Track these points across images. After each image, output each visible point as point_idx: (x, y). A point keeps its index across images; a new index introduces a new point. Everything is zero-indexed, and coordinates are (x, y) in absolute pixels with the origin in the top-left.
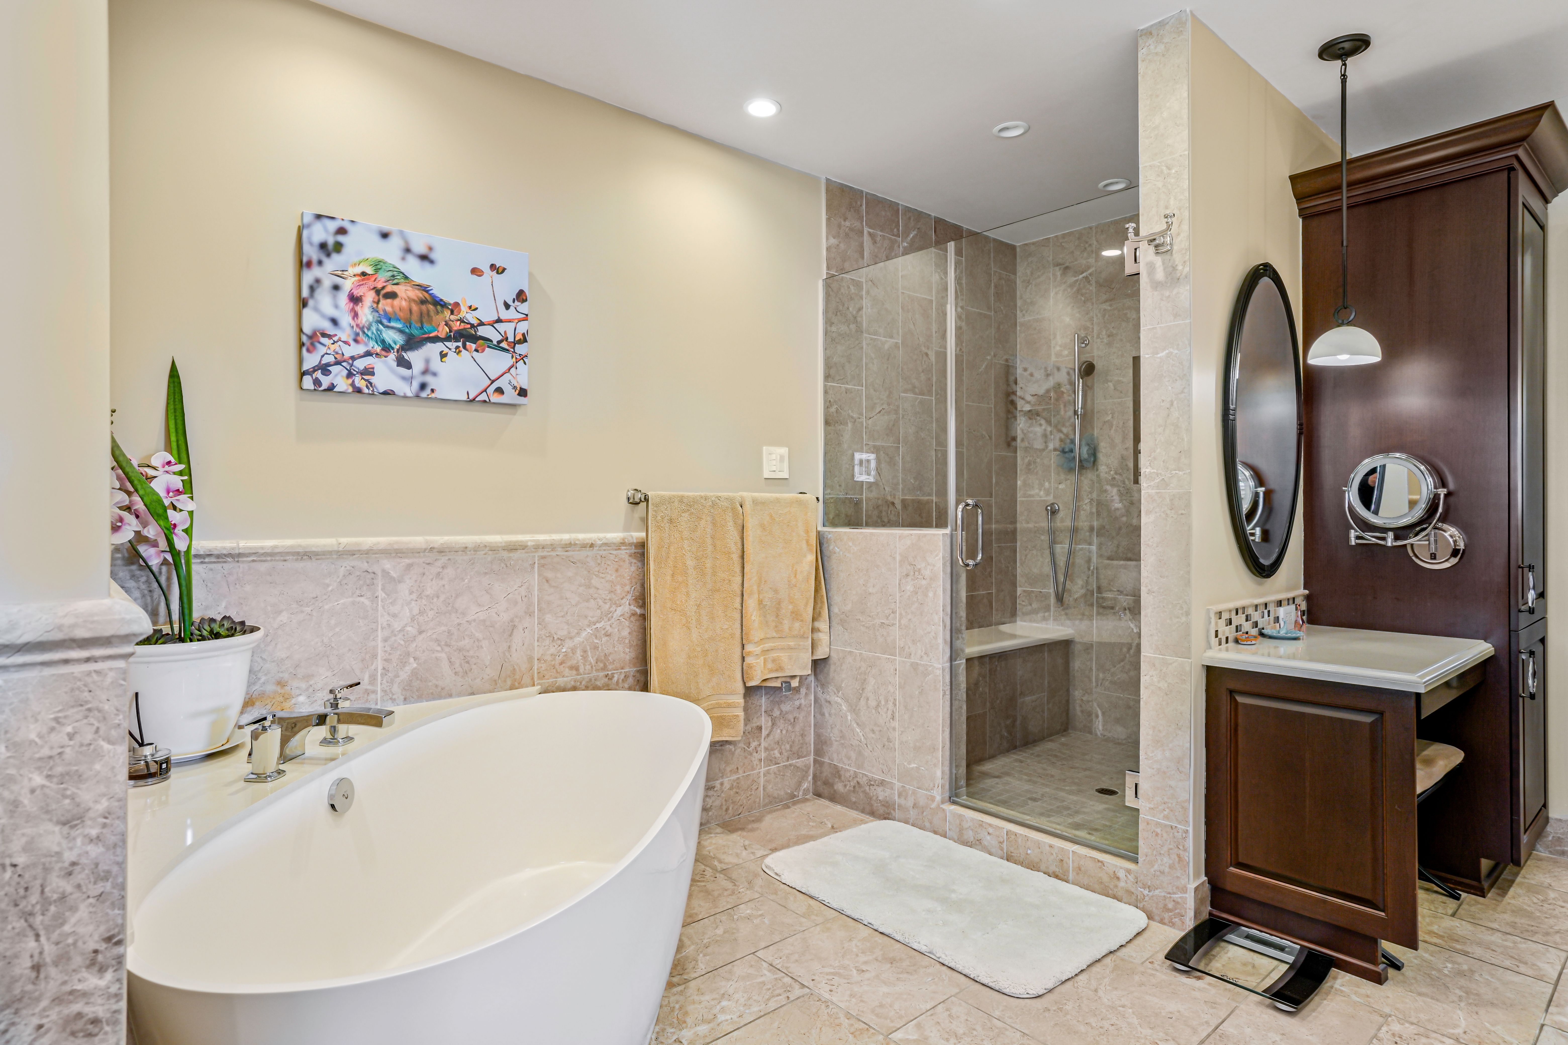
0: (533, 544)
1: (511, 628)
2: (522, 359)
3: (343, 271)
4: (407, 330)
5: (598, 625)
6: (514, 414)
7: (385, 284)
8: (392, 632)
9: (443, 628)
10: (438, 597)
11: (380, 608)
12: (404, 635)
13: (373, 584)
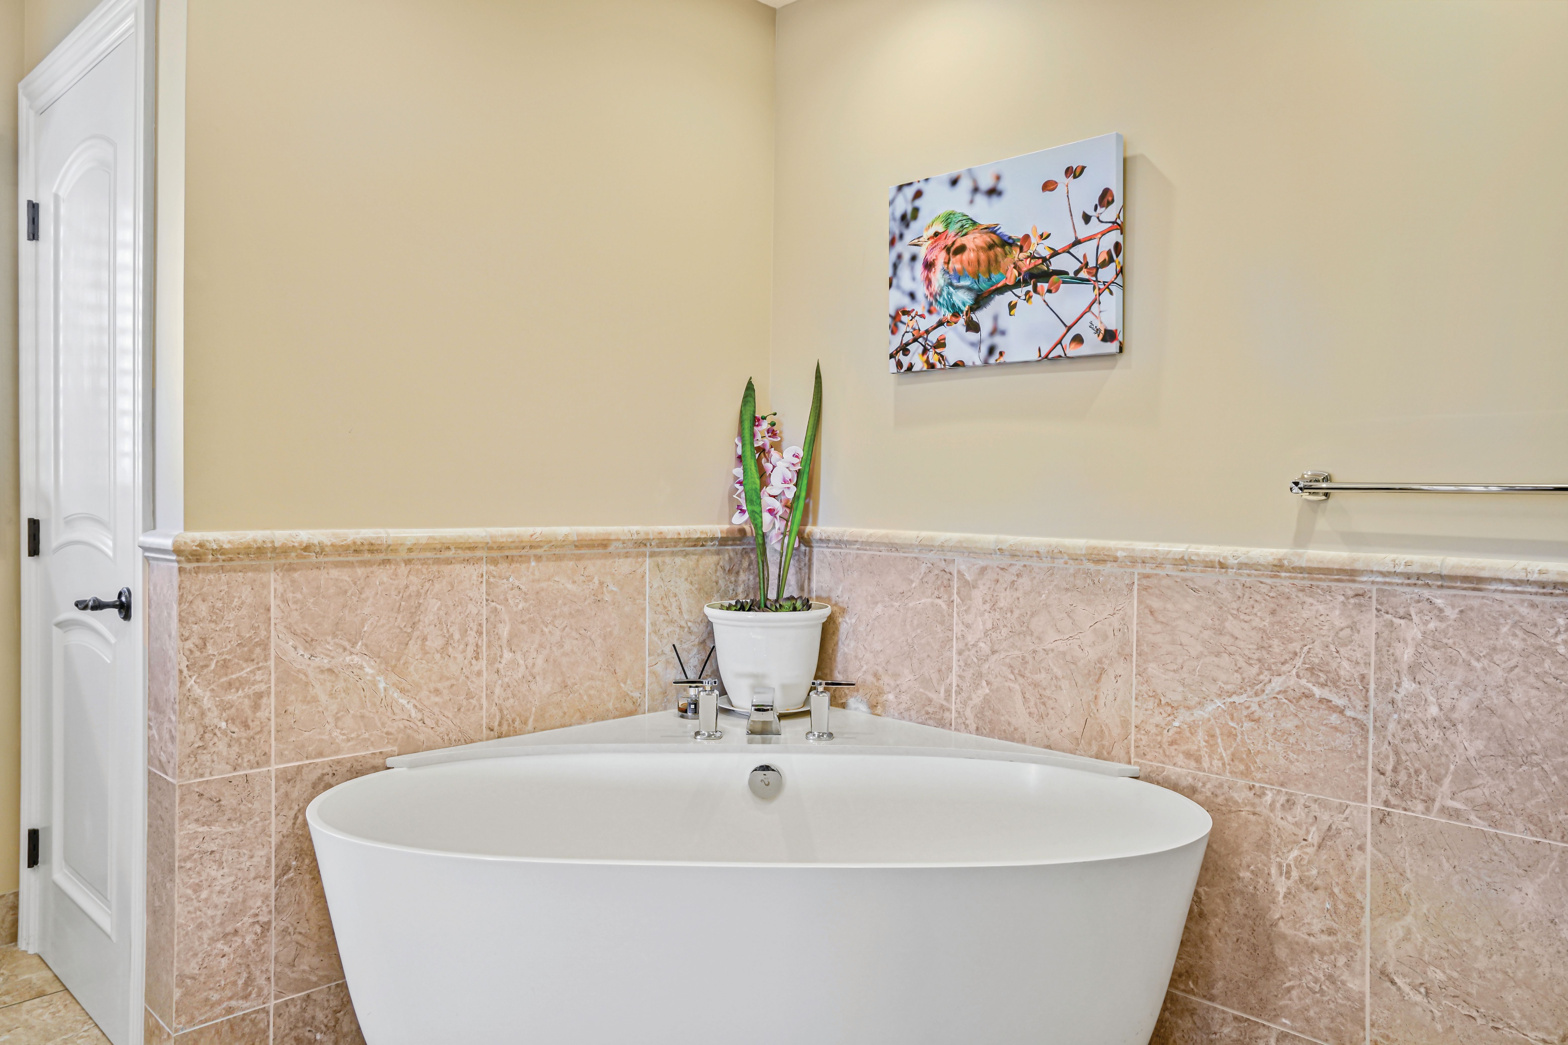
0: (1125, 554)
1: (1098, 673)
2: (1108, 288)
3: (919, 238)
4: (976, 287)
5: (1235, 698)
6: (1113, 368)
7: (954, 239)
8: (966, 645)
9: (1017, 653)
10: (1012, 612)
11: (955, 615)
12: (977, 652)
13: (950, 586)
